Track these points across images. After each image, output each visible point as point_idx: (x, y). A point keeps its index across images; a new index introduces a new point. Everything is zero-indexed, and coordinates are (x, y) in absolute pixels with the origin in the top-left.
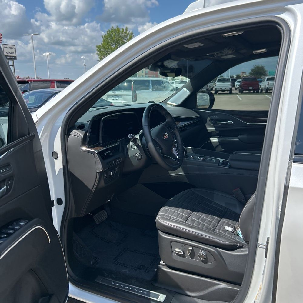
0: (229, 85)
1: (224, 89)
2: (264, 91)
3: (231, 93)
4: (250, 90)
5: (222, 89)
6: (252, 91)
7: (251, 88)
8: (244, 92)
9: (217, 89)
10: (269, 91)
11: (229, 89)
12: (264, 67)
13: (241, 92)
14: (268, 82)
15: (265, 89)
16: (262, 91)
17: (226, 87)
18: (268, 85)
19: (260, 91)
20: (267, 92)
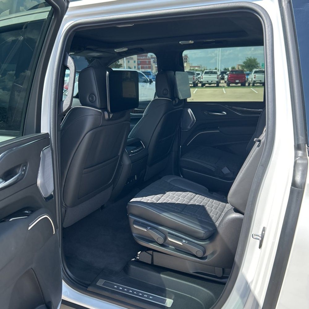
0: (216, 78)
1: (211, 82)
2: (251, 85)
3: (218, 86)
4: (237, 83)
5: (209, 82)
6: (240, 85)
7: (237, 81)
8: (231, 85)
9: (204, 82)
10: (255, 85)
11: (215, 82)
12: (256, 59)
13: (228, 85)
14: (255, 75)
15: (252, 83)
16: (249, 84)
17: (212, 80)
18: (255, 78)
19: (247, 84)
20: (253, 85)
